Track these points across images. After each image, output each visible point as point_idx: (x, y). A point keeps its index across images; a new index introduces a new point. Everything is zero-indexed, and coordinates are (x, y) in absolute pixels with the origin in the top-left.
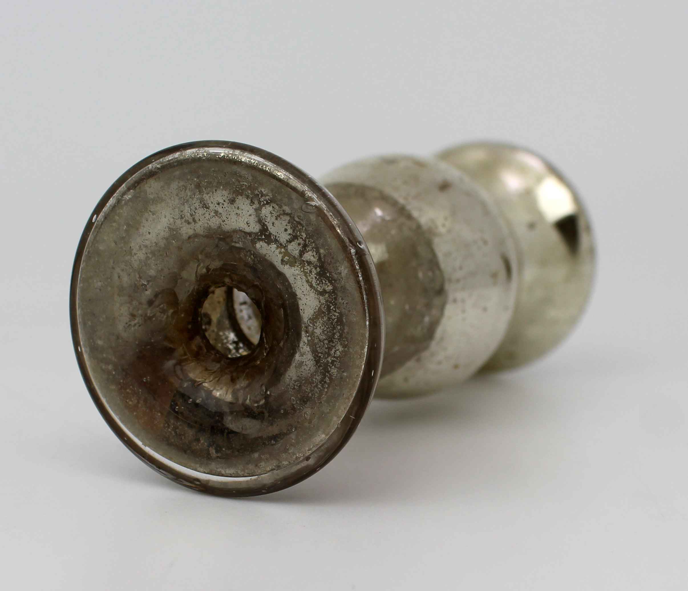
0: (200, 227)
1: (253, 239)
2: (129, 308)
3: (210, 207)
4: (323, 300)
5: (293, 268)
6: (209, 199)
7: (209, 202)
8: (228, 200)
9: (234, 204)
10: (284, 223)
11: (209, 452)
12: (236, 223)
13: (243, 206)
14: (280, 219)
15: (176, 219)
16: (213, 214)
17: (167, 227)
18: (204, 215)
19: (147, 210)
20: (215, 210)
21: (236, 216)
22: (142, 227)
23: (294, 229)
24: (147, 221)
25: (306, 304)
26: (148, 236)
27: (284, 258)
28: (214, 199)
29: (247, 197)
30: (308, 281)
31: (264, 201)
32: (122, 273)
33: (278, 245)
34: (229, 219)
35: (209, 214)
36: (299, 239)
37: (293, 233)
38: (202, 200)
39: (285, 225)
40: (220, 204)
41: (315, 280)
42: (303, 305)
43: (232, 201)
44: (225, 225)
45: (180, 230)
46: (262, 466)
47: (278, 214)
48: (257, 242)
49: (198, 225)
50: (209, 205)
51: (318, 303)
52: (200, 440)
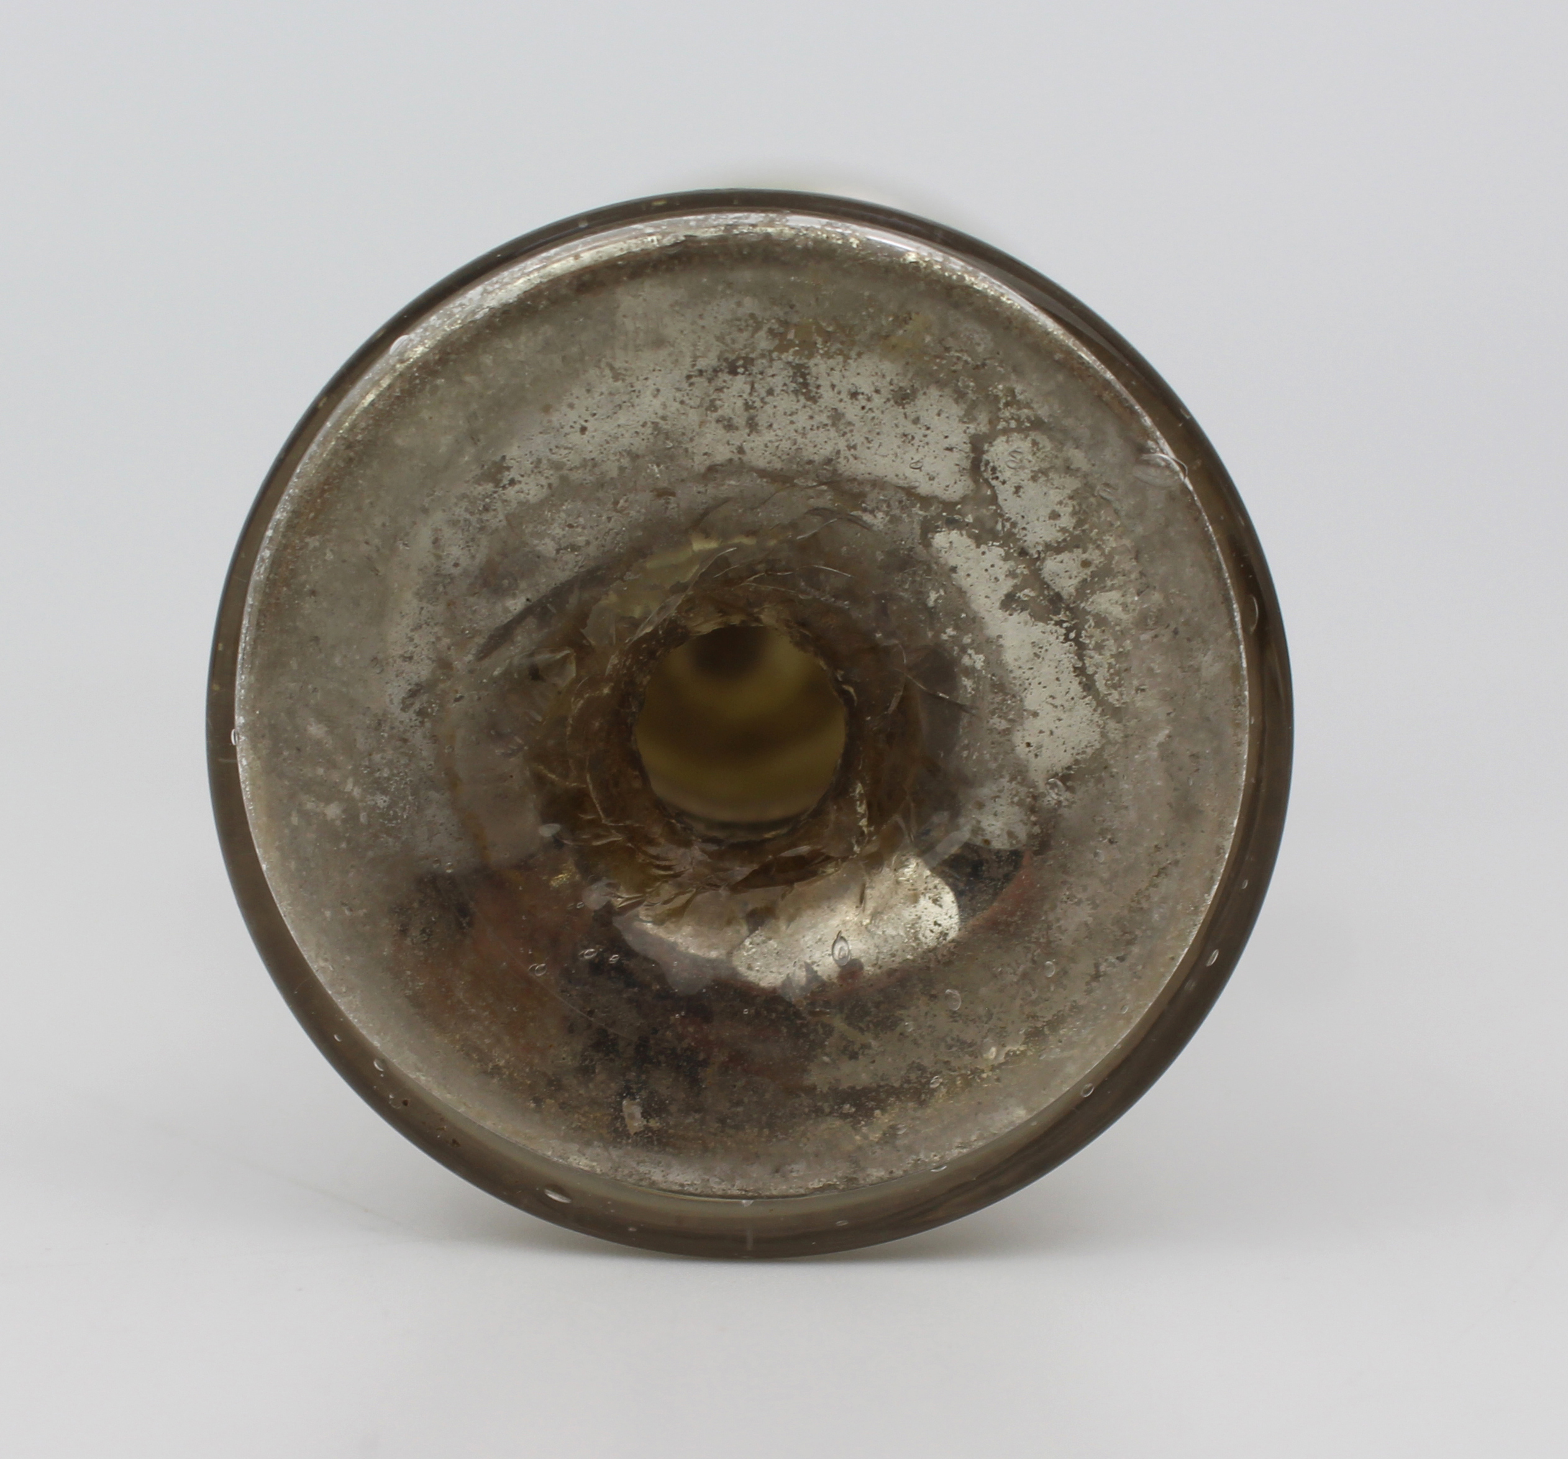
0: (762, 447)
1: (932, 516)
2: (439, 639)
3: (819, 397)
4: (1116, 732)
5: (1041, 624)
6: (826, 375)
7: (825, 382)
8: (892, 390)
9: (906, 406)
10: (1055, 496)
11: (621, 1111)
12: (893, 461)
13: (936, 418)
14: (1047, 481)
15: (691, 407)
16: (824, 418)
17: (649, 424)
18: (790, 415)
19: (600, 361)
20: (836, 410)
21: (899, 441)
22: (565, 409)
23: (1081, 517)
24: (588, 391)
25: (1052, 733)
26: (576, 438)
27: (1020, 591)
28: (844, 377)
29: (960, 396)
30: (1080, 671)
31: (1013, 418)
32: (447, 532)
33: (1012, 551)
34: (874, 444)
35: (811, 417)
36: (1090, 551)
37: (1074, 528)
38: (800, 372)
39: (1056, 502)
40: (860, 397)
41: (1108, 671)
42: (1041, 732)
43: (902, 397)
44: (851, 459)
45: (692, 440)
46: (794, 1174)
47: (1045, 465)
48: (942, 528)
49: (759, 439)
50: (821, 391)
51: (1097, 737)
52: (594, 1072)
